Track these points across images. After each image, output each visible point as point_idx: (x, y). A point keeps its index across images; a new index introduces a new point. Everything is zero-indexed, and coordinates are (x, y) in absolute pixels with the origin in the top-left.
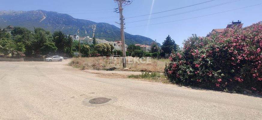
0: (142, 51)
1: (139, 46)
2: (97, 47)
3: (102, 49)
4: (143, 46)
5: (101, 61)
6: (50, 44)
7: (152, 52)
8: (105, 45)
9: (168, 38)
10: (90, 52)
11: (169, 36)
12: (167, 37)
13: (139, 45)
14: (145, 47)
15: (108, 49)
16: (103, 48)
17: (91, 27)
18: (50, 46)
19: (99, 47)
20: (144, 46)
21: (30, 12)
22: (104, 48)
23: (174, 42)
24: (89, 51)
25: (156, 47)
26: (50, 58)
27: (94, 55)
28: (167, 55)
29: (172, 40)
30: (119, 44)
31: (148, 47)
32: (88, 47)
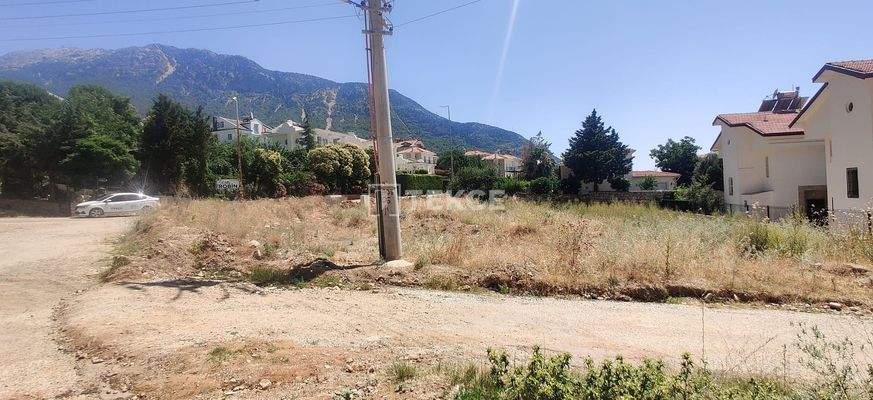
0: (491, 174)
1: (479, 157)
2: (315, 159)
3: (334, 165)
4: (492, 157)
5: (316, 214)
6: (104, 145)
7: (528, 178)
8: (346, 151)
9: (593, 123)
10: (282, 179)
11: (594, 112)
12: (589, 119)
13: (478, 153)
14: (501, 162)
15: (357, 165)
16: (340, 161)
17: (321, 98)
18: (101, 153)
19: (324, 157)
20: (498, 157)
21: (124, 52)
22: (343, 161)
23: (615, 136)
24: (280, 175)
25: (543, 159)
26: (94, 204)
27: (299, 190)
28: (586, 187)
29: (607, 131)
30: (409, 150)
31: (512, 162)
32: (274, 156)
